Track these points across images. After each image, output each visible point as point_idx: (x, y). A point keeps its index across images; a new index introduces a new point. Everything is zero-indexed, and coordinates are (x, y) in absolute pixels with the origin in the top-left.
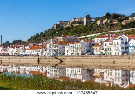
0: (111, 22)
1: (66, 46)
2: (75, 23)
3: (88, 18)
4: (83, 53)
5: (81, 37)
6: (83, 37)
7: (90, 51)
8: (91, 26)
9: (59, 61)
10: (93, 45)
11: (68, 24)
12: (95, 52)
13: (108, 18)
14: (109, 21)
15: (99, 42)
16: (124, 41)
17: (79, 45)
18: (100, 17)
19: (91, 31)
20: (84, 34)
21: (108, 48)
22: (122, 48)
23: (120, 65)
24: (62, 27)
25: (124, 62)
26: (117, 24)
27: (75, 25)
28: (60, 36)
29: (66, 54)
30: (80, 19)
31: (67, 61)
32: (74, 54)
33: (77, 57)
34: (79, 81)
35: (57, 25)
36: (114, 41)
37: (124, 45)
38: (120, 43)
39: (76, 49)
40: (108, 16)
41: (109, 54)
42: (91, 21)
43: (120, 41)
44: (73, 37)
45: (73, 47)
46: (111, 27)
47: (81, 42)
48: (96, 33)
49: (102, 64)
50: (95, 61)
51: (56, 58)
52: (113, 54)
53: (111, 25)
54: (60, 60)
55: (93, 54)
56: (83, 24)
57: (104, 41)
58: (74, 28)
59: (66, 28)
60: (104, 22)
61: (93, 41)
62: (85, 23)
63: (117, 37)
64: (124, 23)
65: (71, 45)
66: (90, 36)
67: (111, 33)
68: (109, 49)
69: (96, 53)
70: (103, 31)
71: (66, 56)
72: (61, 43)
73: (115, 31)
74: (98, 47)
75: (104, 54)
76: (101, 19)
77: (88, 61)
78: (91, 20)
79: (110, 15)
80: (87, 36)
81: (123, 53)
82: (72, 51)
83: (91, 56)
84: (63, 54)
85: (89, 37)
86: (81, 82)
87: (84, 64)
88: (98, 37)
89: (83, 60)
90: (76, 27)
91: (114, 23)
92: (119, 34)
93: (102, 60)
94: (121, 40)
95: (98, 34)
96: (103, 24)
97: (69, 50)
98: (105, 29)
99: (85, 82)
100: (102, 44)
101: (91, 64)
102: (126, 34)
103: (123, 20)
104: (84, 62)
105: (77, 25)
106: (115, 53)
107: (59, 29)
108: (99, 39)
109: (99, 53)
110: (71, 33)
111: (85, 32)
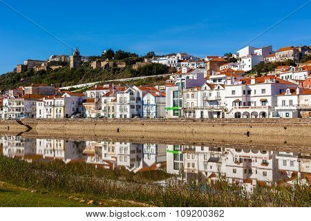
0: (115, 65)
1: (37, 103)
2: (54, 63)
3: (77, 56)
4: (67, 115)
5: (64, 88)
6: (67, 88)
7: (79, 112)
8: (82, 70)
9: (24, 128)
10: (85, 101)
11: (43, 65)
12: (87, 112)
13: (110, 59)
14: (111, 64)
15: (94, 97)
16: (135, 96)
17: (60, 101)
18: (97, 56)
19: (81, 78)
20: (69, 83)
21: (109, 108)
22: (132, 107)
23: (128, 134)
24: (32, 69)
25: (135, 129)
26: (125, 68)
27: (54, 68)
28: (27, 86)
29: (38, 116)
30: (63, 58)
31: (38, 128)
32: (52, 116)
33: (56, 121)
34: (60, 161)
35: (23, 66)
36: (119, 96)
37: (134, 103)
38: (128, 99)
39: (55, 108)
40: (110, 54)
41: (111, 117)
42: (82, 62)
43: (127, 96)
44: (50, 88)
45: (49, 104)
46: (114, 73)
47: (63, 96)
48: (90, 81)
49: (98, 133)
50: (86, 127)
51: (20, 123)
52: (118, 116)
53: (115, 70)
54: (27, 126)
55: (83, 116)
56: (69, 66)
57: (102, 95)
58: (53, 73)
59: (39, 72)
60: (103, 64)
61: (84, 96)
62: (72, 65)
63: (123, 90)
64: (135, 67)
65: (46, 101)
66: (79, 86)
67: (115, 83)
68: (111, 109)
69: (88, 116)
70: (101, 79)
71: (38, 119)
72: (28, 98)
73: (120, 80)
74: (93, 106)
75: (102, 117)
76: (99, 59)
77: (75, 128)
78: (82, 60)
79: (113, 54)
80: (75, 87)
81: (133, 116)
82: (49, 110)
83: (80, 119)
84: (33, 115)
85: (78, 88)
86: (64, 163)
87: (68, 132)
88: (91, 88)
89: (67, 127)
90: (57, 70)
91: (119, 66)
92: (127, 84)
93: (98, 127)
94: (131, 94)
95: (93, 84)
96: (102, 68)
97: (42, 109)
98: (105, 76)
99: (69, 163)
100: (100, 100)
101: (81, 133)
102: (137, 86)
103: (134, 62)
104: (69, 129)
105: (57, 67)
106: (121, 115)
107: (26, 73)
108: (95, 91)
109: (93, 116)
110: (48, 80)
111: (71, 80)
